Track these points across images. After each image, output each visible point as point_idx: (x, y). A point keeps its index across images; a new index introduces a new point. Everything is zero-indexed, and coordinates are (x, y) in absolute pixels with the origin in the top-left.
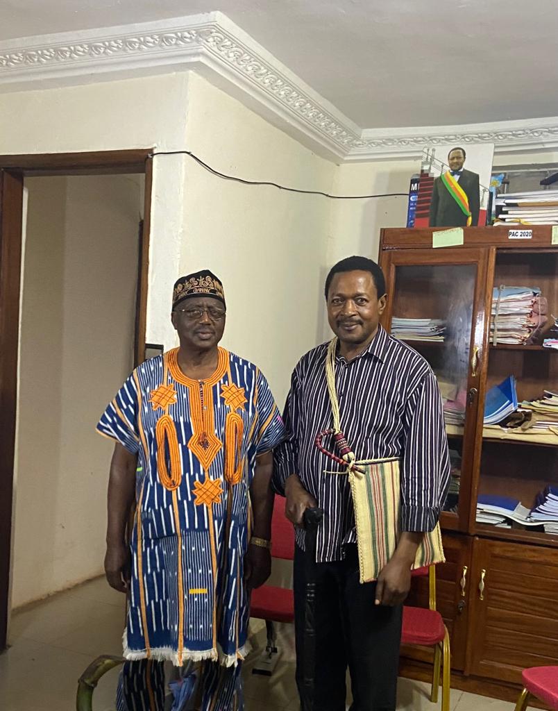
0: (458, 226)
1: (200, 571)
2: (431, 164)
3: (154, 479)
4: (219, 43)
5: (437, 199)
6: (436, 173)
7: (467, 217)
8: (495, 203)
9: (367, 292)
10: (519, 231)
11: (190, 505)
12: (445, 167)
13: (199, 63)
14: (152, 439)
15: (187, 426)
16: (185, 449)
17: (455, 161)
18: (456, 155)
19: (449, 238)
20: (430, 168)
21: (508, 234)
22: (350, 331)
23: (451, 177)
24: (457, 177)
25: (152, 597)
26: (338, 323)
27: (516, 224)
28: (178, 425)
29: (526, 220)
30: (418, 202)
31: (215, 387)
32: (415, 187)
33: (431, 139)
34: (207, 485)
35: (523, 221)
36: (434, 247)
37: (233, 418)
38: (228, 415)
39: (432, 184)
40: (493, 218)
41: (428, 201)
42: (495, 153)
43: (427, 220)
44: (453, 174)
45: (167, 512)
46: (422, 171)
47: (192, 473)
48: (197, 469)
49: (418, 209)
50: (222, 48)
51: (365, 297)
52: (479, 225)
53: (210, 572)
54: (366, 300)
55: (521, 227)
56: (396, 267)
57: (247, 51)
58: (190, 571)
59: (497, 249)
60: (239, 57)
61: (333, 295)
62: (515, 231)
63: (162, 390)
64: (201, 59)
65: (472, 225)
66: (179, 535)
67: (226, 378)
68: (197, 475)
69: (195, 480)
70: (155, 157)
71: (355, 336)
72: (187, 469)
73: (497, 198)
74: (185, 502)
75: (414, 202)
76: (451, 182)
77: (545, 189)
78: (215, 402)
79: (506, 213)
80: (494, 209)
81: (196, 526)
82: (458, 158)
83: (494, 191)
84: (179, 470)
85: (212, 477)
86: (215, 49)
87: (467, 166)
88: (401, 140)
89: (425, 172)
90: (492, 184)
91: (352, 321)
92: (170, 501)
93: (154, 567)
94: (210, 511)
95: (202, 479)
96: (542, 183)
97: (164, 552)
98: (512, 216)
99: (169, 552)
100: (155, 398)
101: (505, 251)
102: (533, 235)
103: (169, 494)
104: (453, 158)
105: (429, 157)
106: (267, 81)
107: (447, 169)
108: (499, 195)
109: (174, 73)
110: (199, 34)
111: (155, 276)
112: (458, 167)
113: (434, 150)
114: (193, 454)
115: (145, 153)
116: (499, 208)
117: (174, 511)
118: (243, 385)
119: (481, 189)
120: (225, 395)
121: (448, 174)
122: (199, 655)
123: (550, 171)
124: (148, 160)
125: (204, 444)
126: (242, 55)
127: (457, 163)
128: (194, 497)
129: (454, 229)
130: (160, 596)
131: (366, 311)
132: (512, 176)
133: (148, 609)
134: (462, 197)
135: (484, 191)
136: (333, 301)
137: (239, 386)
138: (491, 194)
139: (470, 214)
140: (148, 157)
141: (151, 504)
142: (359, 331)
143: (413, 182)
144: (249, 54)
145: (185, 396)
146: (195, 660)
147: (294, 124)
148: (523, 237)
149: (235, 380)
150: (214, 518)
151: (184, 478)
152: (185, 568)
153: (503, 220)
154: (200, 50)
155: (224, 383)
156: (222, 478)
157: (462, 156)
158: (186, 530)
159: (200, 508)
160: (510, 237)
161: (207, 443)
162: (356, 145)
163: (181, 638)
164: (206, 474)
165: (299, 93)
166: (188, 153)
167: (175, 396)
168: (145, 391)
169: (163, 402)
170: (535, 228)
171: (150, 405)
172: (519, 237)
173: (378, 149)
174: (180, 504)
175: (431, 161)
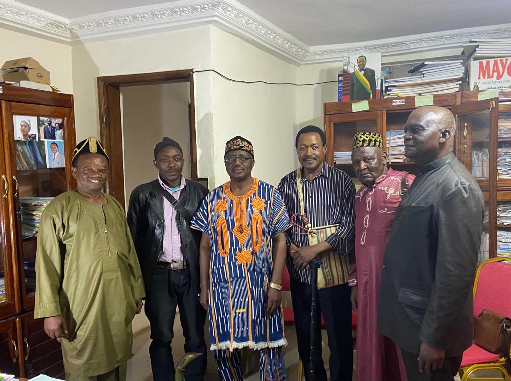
0: (365, 100)
1: (241, 300)
2: (348, 66)
3: (216, 251)
4: (225, 10)
5: (353, 85)
6: (351, 71)
7: (370, 95)
8: (385, 85)
9: (318, 143)
10: (398, 101)
11: (234, 264)
12: (356, 67)
13: (215, 21)
14: (214, 229)
15: (232, 221)
16: (231, 234)
17: (361, 63)
18: (361, 60)
19: (360, 106)
20: (348, 68)
21: (392, 102)
22: (310, 163)
23: (359, 72)
24: (363, 73)
25: (218, 314)
26: (304, 160)
27: (396, 97)
28: (227, 221)
29: (402, 94)
30: (343, 87)
31: (248, 200)
32: (340, 79)
33: (348, 50)
34: (243, 253)
35: (399, 95)
36: (353, 112)
37: (257, 216)
38: (253, 214)
39: (349, 77)
40: (384, 94)
41: (348, 86)
42: (382, 56)
43: (349, 97)
44: (360, 71)
45: (222, 268)
46: (344, 70)
47: (234, 247)
48: (237, 244)
49: (343, 91)
50: (227, 12)
51: (317, 146)
52: (377, 98)
53: (247, 300)
54: (318, 147)
55: (399, 98)
56: (334, 124)
57: (240, 12)
58: (236, 300)
59: (387, 111)
60: (237, 16)
61: (301, 145)
62: (396, 101)
63: (220, 203)
64: (216, 19)
65: (372, 99)
66: (229, 281)
67: (254, 194)
68: (237, 248)
69: (236, 251)
70: (194, 74)
71: (313, 166)
72: (232, 245)
73: (386, 82)
74: (231, 262)
75: (341, 87)
76: (359, 74)
77: (412, 76)
78: (247, 208)
79: (390, 91)
80: (384, 88)
81: (238, 276)
82: (363, 61)
83: (383, 78)
84: (228, 246)
85: (245, 249)
86: (223, 13)
87: (367, 66)
88: (332, 52)
89: (345, 70)
90: (382, 75)
91: (311, 158)
92: (224, 263)
93: (218, 299)
94: (245, 267)
95: (240, 250)
96: (409, 72)
97: (223, 290)
98: (394, 92)
99: (225, 290)
100: (217, 207)
101: (391, 112)
102: (405, 102)
103: (223, 258)
104: (360, 62)
105: (347, 62)
106: (253, 27)
107: (357, 68)
108: (386, 81)
109: (201, 27)
110: (213, 6)
111: (199, 140)
112: (363, 67)
113: (349, 58)
114: (235, 237)
115: (188, 72)
116: (387, 88)
117: (226, 268)
118: (264, 197)
119: (376, 78)
120: (253, 204)
121: (358, 71)
122: (241, 345)
123: (414, 64)
124: (190, 76)
125: (241, 231)
126: (238, 15)
127: (362, 65)
128: (236, 260)
129: (363, 101)
130: (223, 314)
131: (317, 152)
132: (394, 68)
133: (217, 321)
134: (366, 83)
135: (378, 79)
136: (301, 149)
137: (262, 198)
138: (382, 80)
139: (371, 92)
140: (190, 74)
141: (215, 264)
142: (314, 164)
143: (339, 76)
144: (242, 14)
145: (231, 205)
146: (240, 348)
147: (272, 48)
148: (400, 104)
149: (259, 195)
150: (248, 271)
151: (230, 249)
152: (233, 299)
153: (389, 95)
154: (214, 14)
155: (253, 197)
156: (250, 248)
157: (365, 60)
158: (232, 278)
159: (240, 266)
160: (394, 104)
161: (242, 230)
162: (308, 56)
163: (232, 336)
164: (242, 247)
165: (272, 32)
166: (213, 71)
167: (227, 206)
168: (212, 204)
169: (220, 210)
170: (406, 99)
171: (214, 211)
172: (398, 104)
173: (320, 57)
174: (229, 264)
175: (348, 64)
